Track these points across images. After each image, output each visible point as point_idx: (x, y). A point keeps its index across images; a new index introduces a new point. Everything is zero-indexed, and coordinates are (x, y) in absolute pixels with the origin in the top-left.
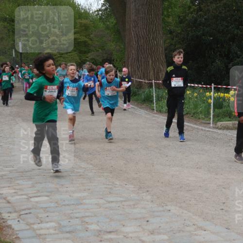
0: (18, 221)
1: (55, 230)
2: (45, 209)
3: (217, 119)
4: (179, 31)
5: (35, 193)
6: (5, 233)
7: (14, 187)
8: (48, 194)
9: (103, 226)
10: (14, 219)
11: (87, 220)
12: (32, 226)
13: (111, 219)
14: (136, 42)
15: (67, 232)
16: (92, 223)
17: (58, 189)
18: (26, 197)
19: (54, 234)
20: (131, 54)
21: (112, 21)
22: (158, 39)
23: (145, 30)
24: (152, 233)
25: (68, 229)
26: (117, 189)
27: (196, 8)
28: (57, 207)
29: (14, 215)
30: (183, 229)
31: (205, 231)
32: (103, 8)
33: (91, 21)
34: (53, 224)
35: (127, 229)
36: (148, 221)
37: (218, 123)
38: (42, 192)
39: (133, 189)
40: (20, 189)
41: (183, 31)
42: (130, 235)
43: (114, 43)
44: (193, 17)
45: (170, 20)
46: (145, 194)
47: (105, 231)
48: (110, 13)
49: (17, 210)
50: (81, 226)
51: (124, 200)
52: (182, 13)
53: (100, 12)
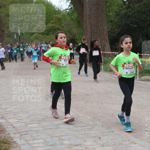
0: (20, 139)
1: (43, 144)
2: (36, 132)
3: (141, 75)
4: (116, 21)
5: (30, 122)
6: (12, 146)
7: (17, 118)
8: (38, 122)
9: (73, 142)
10: (18, 138)
11: (62, 138)
12: (29, 142)
13: (77, 137)
14: (90, 28)
15: (50, 146)
16: (66, 140)
17: (44, 119)
18: (25, 124)
19: (42, 147)
20: (87, 36)
21: (75, 15)
22: (104, 26)
23: (95, 21)
24: (103, 145)
25: (50, 144)
26: (80, 118)
27: (126, 6)
28: (44, 130)
29: (18, 135)
30: (122, 143)
31: (136, 144)
32: (70, 8)
33: (62, 16)
34: (42, 141)
35: (87, 143)
36: (100, 138)
37: (142, 77)
38: (34, 121)
39: (90, 119)
40: (21, 119)
41: (119, 21)
42: (89, 147)
43: (77, 29)
44: (125, 12)
45: (111, 14)
46: (97, 122)
47: (73, 145)
48: (73, 11)
49: (19, 132)
50: (59, 142)
51: (85, 125)
52: (118, 10)
53: (68, 10)
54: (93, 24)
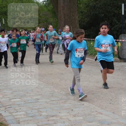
0: (5, 111)
1: (24, 116)
2: (19, 105)
4: (86, 12)
5: (13, 97)
7: (3, 94)
9: (49, 113)
10: (3, 110)
11: (41, 110)
12: (12, 114)
13: (53, 109)
14: (63, 18)
15: (30, 117)
16: (44, 112)
17: (25, 94)
18: (9, 99)
19: (24, 118)
20: (62, 24)
21: (51, 7)
22: (75, 16)
23: (68, 12)
24: (75, 116)
25: (31, 115)
26: (56, 94)
28: (25, 104)
29: (3, 108)
30: (91, 114)
31: (102, 114)
34: (23, 113)
35: (62, 115)
36: (72, 110)
38: (17, 96)
39: (64, 94)
40: (5, 95)
41: (88, 11)
42: (64, 117)
43: (52, 18)
44: (93, 4)
45: (81, 6)
46: (70, 96)
47: (50, 116)
48: (50, 3)
49: (4, 106)
50: (38, 113)
51: (60, 99)
52: (88, 2)
53: (45, 2)
54: (66, 14)
